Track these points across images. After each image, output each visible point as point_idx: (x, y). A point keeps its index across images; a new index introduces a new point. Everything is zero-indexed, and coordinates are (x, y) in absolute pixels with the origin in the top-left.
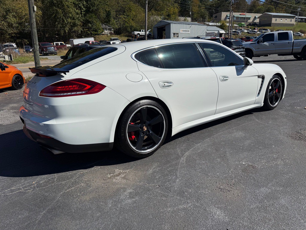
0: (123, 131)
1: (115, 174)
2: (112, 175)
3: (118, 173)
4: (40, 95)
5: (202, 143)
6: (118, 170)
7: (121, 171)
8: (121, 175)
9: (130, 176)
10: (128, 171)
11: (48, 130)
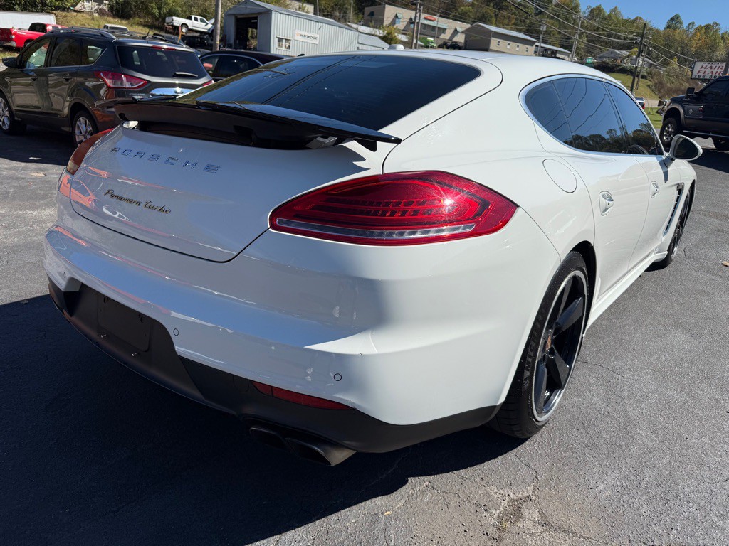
0: (530, 360)
1: (502, 509)
2: (496, 513)
3: (506, 502)
4: (274, 226)
5: (630, 370)
6: (496, 490)
7: (512, 495)
8: (525, 511)
9: (557, 516)
10: (529, 491)
11: (339, 378)
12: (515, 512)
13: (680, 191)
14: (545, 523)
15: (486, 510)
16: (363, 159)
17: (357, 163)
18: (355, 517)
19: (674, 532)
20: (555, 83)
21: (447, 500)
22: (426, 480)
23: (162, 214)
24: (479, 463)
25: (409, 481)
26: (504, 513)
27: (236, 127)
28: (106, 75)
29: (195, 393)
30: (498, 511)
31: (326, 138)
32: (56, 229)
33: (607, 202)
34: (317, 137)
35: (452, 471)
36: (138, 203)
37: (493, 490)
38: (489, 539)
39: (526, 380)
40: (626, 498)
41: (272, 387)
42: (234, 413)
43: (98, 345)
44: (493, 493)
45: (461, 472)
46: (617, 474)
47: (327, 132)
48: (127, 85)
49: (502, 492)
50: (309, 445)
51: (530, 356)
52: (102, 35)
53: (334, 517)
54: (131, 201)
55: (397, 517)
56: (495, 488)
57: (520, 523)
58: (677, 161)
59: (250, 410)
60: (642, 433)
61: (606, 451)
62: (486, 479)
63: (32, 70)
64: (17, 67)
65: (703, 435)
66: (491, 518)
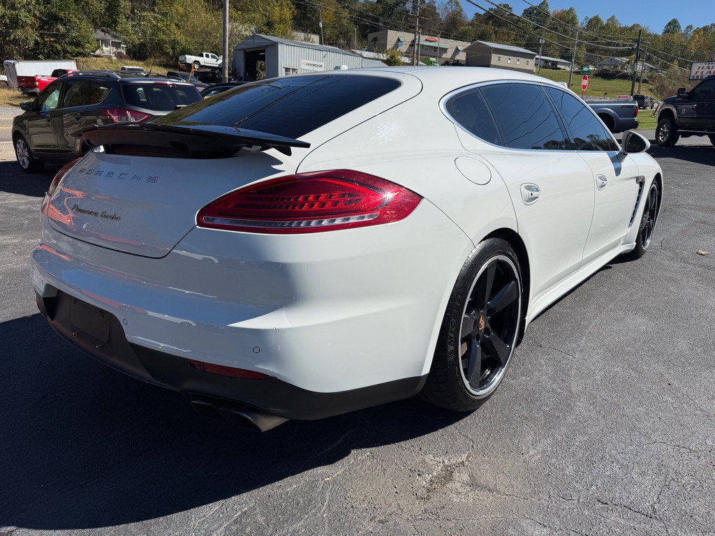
0: (452, 335)
1: (435, 474)
2: (428, 477)
3: (439, 468)
4: (200, 224)
5: (582, 351)
6: (432, 458)
7: (446, 462)
8: (456, 475)
9: (486, 477)
10: (464, 457)
11: (257, 350)
12: (448, 475)
13: (642, 184)
14: (473, 484)
15: (419, 475)
16: (280, 163)
17: (274, 167)
18: (296, 483)
19: (594, 487)
20: (482, 89)
21: (385, 467)
22: (367, 452)
23: (114, 221)
24: (420, 436)
25: (352, 451)
26: (436, 477)
27: (173, 143)
28: (112, 112)
29: (146, 375)
30: (431, 476)
31: (251, 147)
32: (41, 248)
33: (530, 192)
34: (243, 147)
35: (394, 442)
36: (96, 214)
37: (429, 458)
38: (417, 499)
39: (450, 353)
40: (553, 461)
41: (203, 363)
42: (177, 390)
43: (72, 342)
44: (428, 461)
45: (402, 444)
46: (549, 440)
47: (251, 142)
48: (133, 120)
49: (437, 459)
50: (240, 413)
51: (452, 332)
52: (108, 76)
53: (277, 484)
54: (90, 213)
55: (335, 482)
56: (432, 456)
57: (449, 485)
58: (630, 155)
59: (189, 385)
60: (581, 406)
61: (543, 422)
62: (424, 449)
63: (47, 113)
64: (34, 110)
65: (641, 404)
66: (423, 482)
